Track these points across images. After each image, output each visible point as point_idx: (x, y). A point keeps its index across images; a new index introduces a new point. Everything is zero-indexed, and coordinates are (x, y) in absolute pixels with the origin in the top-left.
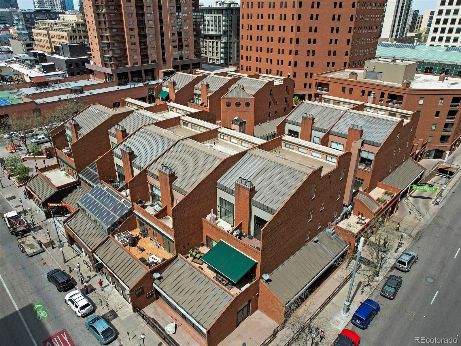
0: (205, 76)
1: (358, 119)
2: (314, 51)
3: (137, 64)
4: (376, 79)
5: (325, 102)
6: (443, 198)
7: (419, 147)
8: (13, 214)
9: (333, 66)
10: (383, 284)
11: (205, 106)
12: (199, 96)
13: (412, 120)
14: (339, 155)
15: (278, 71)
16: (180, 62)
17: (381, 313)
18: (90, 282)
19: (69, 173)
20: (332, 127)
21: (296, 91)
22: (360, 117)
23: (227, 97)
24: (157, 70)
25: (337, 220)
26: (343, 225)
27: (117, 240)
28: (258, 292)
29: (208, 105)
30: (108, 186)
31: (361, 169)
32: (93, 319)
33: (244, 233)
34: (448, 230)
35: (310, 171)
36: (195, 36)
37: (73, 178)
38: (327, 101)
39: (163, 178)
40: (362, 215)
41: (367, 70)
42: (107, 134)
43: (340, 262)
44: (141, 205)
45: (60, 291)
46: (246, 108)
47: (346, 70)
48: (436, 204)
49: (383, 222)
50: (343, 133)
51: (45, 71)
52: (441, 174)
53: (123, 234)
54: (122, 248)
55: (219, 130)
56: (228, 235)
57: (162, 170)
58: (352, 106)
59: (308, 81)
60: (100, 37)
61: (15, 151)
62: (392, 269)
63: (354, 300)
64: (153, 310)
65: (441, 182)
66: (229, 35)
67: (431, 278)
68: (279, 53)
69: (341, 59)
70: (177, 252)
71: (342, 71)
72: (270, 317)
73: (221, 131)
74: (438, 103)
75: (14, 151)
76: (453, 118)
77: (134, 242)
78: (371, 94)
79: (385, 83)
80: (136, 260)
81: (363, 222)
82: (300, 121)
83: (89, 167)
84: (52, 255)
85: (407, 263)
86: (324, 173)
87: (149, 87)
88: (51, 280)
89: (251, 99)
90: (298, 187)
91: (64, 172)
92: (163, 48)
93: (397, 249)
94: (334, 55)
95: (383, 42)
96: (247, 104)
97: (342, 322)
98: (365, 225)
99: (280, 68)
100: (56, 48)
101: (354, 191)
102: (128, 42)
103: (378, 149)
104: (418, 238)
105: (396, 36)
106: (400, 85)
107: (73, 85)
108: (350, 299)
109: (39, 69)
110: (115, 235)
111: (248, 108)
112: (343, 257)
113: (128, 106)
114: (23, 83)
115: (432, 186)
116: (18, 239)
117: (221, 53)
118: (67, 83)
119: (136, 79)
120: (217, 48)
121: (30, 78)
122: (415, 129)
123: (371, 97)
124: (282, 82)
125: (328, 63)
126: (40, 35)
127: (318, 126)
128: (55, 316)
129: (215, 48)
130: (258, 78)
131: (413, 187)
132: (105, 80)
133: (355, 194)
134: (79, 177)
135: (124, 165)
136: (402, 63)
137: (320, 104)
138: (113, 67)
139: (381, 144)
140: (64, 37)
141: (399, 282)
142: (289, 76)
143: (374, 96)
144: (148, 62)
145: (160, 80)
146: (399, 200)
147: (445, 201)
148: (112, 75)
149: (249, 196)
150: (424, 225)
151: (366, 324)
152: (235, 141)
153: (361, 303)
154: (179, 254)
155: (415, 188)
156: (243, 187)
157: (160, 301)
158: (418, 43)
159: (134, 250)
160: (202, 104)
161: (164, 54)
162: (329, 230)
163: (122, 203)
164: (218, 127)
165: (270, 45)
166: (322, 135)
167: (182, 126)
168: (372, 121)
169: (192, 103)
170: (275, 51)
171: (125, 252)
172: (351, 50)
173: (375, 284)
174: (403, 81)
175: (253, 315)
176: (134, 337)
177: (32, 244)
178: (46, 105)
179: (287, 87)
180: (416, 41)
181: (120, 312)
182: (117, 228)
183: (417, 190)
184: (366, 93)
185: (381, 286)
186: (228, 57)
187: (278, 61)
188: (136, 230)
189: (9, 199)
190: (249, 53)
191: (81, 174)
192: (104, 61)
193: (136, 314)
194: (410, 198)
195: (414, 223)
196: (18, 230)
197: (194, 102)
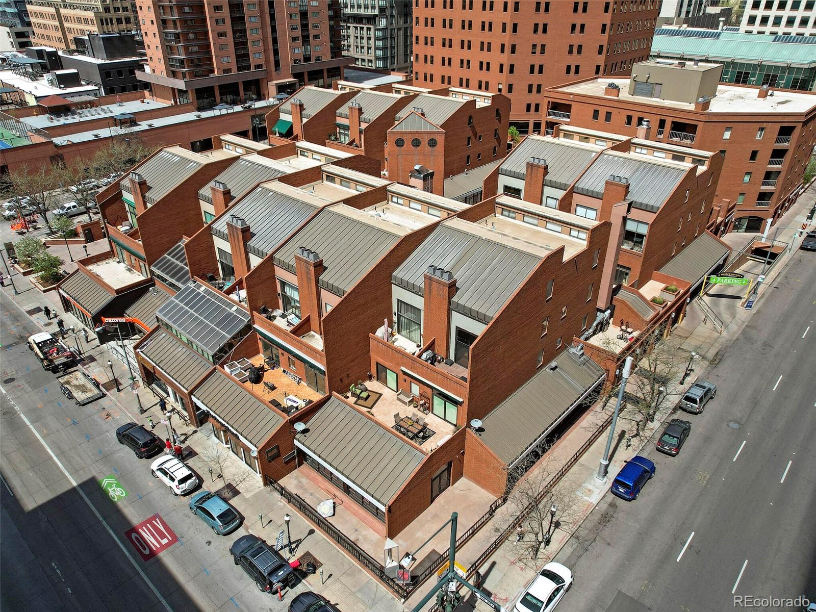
0: (354, 94)
1: (622, 166)
2: (543, 46)
3: (229, 70)
4: (651, 95)
5: (564, 137)
6: (759, 296)
7: (721, 213)
8: (44, 336)
9: (577, 72)
10: (661, 433)
11: (357, 146)
12: (346, 128)
13: (710, 167)
14: (591, 228)
15: (480, 82)
16: (305, 67)
17: (656, 477)
18: (187, 443)
19: (133, 267)
20: (578, 180)
21: (512, 118)
22: (624, 163)
23: (396, 130)
24: (265, 81)
25: (587, 333)
26: (596, 341)
27: (229, 373)
28: (463, 447)
29: (361, 144)
30: (206, 285)
31: (625, 251)
32: (201, 498)
33: (439, 355)
34: (764, 347)
35: (544, 254)
36: (331, 18)
37: (140, 274)
38: (568, 135)
39: (304, 269)
40: (628, 326)
41: (635, 81)
42: (196, 198)
43: (592, 399)
44: (266, 315)
45: (141, 458)
46: (430, 148)
47: (599, 80)
48: (747, 306)
49: (662, 335)
50: (597, 190)
51: (62, 86)
52: (758, 257)
53: (238, 363)
54: (239, 385)
55: (389, 188)
56: (413, 360)
57: (302, 257)
58: (610, 144)
59: (534, 98)
60: (161, 22)
61: (28, 231)
62: (675, 410)
63: (614, 459)
64: (295, 482)
65: (756, 271)
66: (391, 16)
67: (736, 422)
68: (482, 49)
69: (591, 59)
70: (331, 390)
71: (591, 81)
72: (484, 486)
73: (393, 190)
74: (756, 136)
75: (26, 230)
76: (780, 163)
77: (257, 376)
78: (643, 123)
79: (667, 103)
80: (265, 404)
81: (629, 337)
82: (523, 171)
83: (169, 255)
84: (118, 401)
85: (698, 400)
86: (567, 257)
87: (253, 113)
88: (124, 441)
89: (439, 133)
90: (526, 279)
91: (122, 265)
92: (275, 41)
93: (684, 379)
94: (579, 52)
95: (665, 27)
96: (433, 143)
97: (596, 491)
98: (633, 340)
99: (484, 76)
100: (78, 42)
101: (614, 286)
102: (213, 31)
103: (654, 216)
104: (716, 361)
105: (688, 13)
106: (692, 107)
107: (116, 110)
108: (609, 456)
109: (51, 82)
110: (225, 366)
111: (434, 148)
112: (597, 391)
113: (226, 148)
114: (23, 109)
115: (741, 276)
116: (59, 377)
117: (377, 48)
118: (105, 107)
119: (229, 98)
120: (369, 39)
121: (36, 98)
122: (715, 183)
123: (643, 128)
124: (490, 101)
125: (569, 67)
126: (42, 15)
127: (554, 179)
128: (137, 495)
129: (365, 39)
130: (447, 95)
131: (711, 279)
132: (173, 102)
133: (615, 291)
134: (152, 273)
135: (232, 249)
136: (695, 67)
137: (556, 140)
138: (187, 77)
139: (658, 208)
140: (89, 20)
141: (686, 429)
142: (500, 90)
143: (648, 126)
144: (249, 67)
145: (271, 99)
146: (688, 301)
147: (762, 301)
148: (186, 92)
149: (447, 295)
150: (727, 341)
151: (634, 492)
152: (419, 207)
153: (625, 462)
154: (334, 393)
155: (714, 280)
156: (438, 282)
157: (305, 467)
158: (725, 27)
159: (259, 389)
160: (351, 143)
161: (276, 52)
162: (575, 350)
163: (234, 313)
164: (388, 182)
165: (466, 35)
166: (560, 194)
167: (325, 181)
168: (644, 169)
169: (334, 141)
170: (476, 46)
171: (245, 392)
172: (609, 44)
173: (648, 433)
174: (698, 99)
175: (456, 484)
176: (269, 522)
177: (83, 385)
178: (74, 148)
179: (497, 110)
180: (721, 24)
181: (243, 486)
182: (228, 355)
183: (718, 284)
184: (635, 121)
185: (658, 436)
186: (389, 55)
187: (481, 63)
188: (257, 357)
189: (31, 312)
190: (430, 50)
191: (155, 266)
192: (171, 65)
193: (269, 488)
194: (706, 298)
195: (711, 338)
196: (56, 363)
197: (337, 139)
